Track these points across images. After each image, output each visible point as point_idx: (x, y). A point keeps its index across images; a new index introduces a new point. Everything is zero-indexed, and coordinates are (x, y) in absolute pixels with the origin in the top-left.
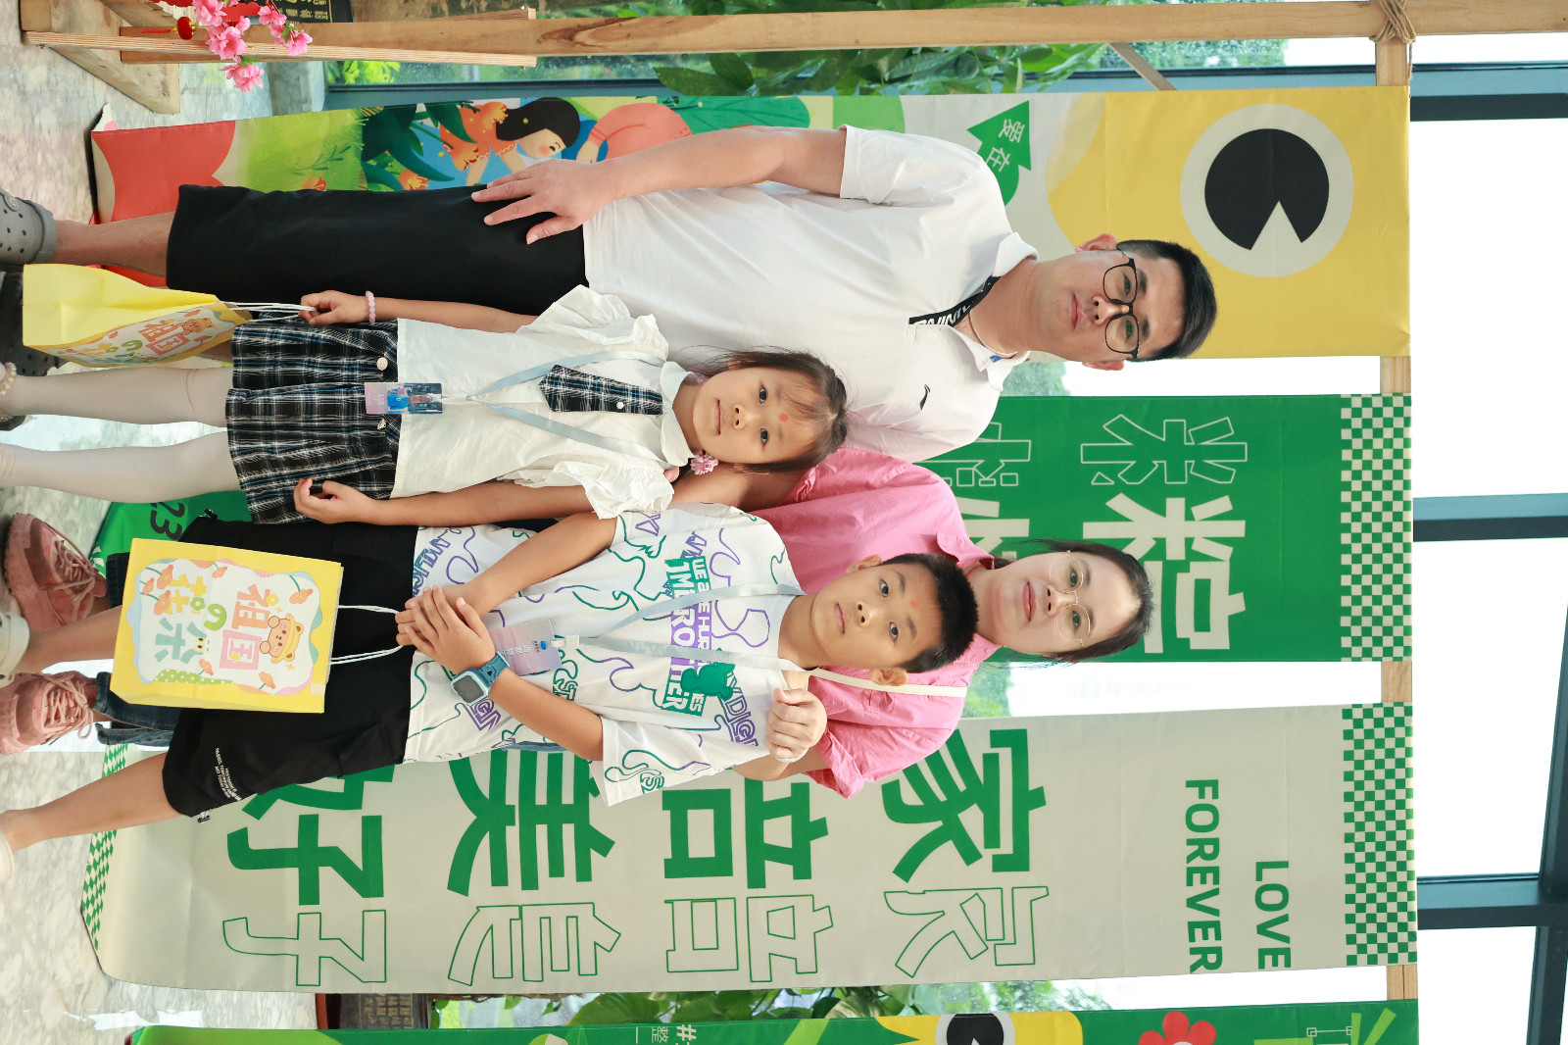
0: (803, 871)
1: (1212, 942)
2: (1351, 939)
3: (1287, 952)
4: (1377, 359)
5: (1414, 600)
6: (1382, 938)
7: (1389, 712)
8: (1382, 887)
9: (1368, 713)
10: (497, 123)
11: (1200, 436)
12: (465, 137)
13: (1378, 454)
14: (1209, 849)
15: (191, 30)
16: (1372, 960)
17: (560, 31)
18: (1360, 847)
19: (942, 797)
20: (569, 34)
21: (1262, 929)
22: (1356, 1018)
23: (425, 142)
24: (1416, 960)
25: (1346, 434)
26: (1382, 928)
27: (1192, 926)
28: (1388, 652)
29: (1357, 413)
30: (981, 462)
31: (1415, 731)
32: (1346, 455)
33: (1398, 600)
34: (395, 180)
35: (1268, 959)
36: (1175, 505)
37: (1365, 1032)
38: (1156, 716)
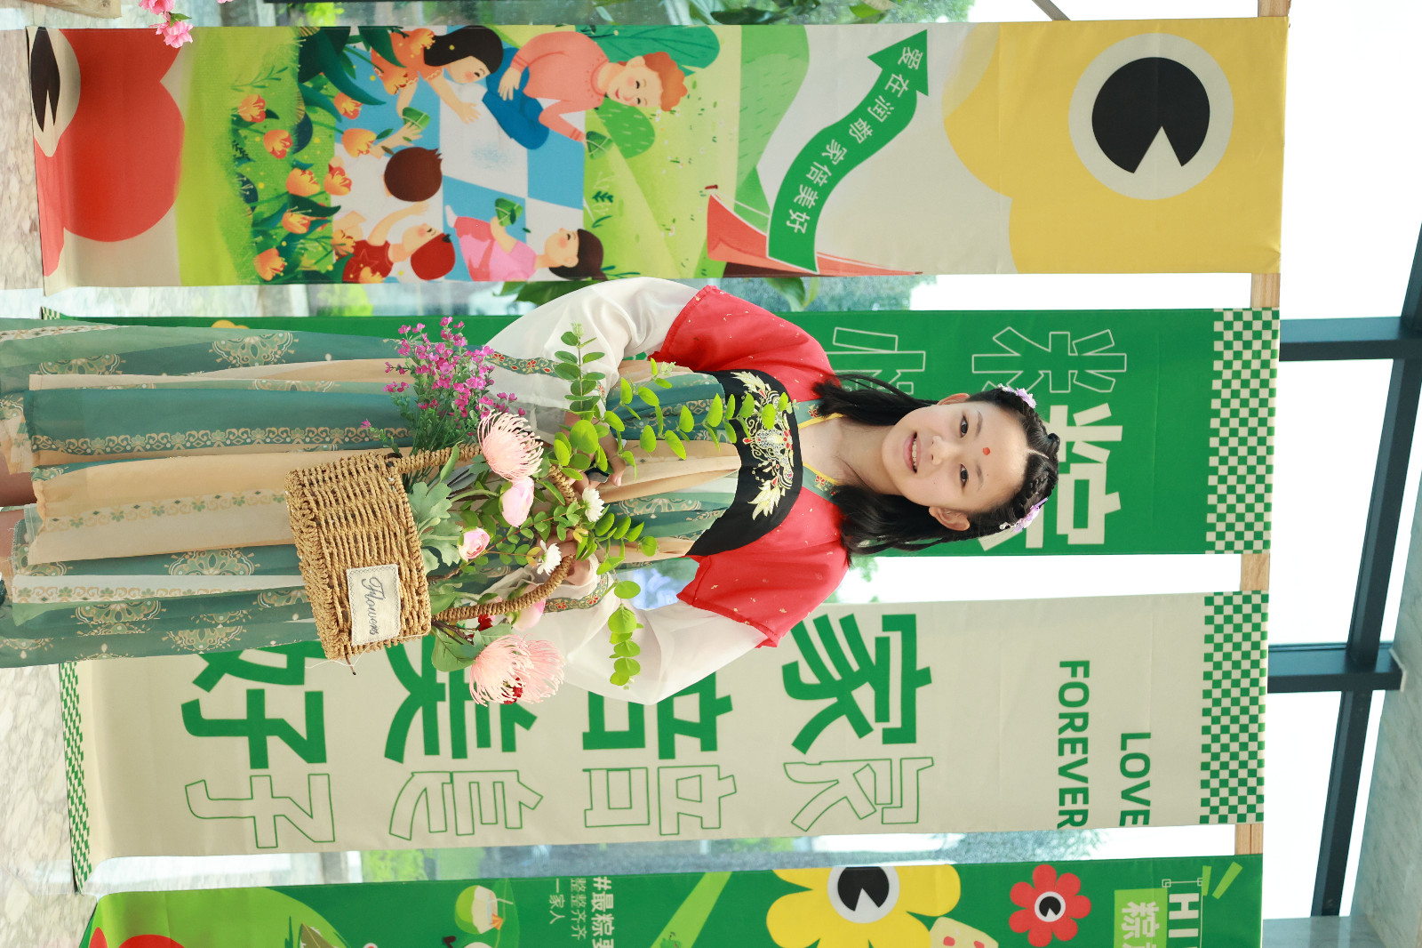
0: (709, 744)
1: (1080, 806)
2: (1205, 802)
3: (1146, 814)
4: (1249, 276)
5: (1274, 498)
6: (1233, 801)
7: (1247, 599)
8: (1234, 756)
9: (1228, 600)
10: (425, 49)
11: (1083, 347)
13: (1246, 365)
14: (1079, 722)
16: (1223, 820)
18: (1216, 720)
19: (837, 676)
21: (1126, 795)
22: (1207, 871)
23: (357, 64)
24: (1262, 819)
25: (1218, 346)
26: (1233, 791)
27: (1063, 792)
28: (1249, 545)
29: (1228, 326)
30: (879, 372)
31: (1270, 617)
32: (1218, 365)
33: (1259, 498)
34: (330, 102)
35: (1129, 819)
36: (1058, 411)
37: (1214, 884)
38: (1034, 602)
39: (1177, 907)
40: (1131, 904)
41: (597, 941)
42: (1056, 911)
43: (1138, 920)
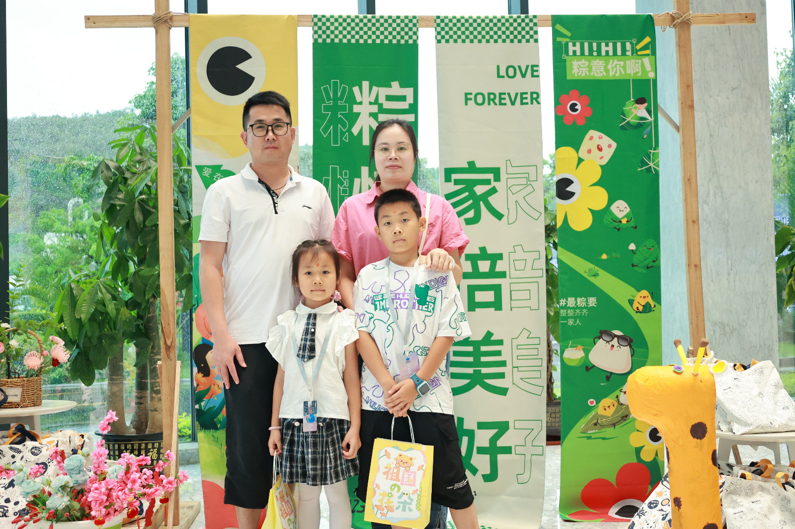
0: (500, 256)
1: (528, 96)
2: (528, 41)
3: (533, 66)
4: (299, 28)
5: (394, 15)
6: (527, 29)
7: (438, 25)
8: (507, 29)
9: (439, 33)
10: (203, 376)
11: (329, 99)
12: (208, 390)
13: (336, 28)
14: (492, 97)
15: (165, 498)
16: (536, 33)
17: (167, 352)
18: (492, 37)
19: (471, 202)
20: (168, 348)
21: (524, 76)
22: (559, 39)
23: (210, 405)
24: (536, 16)
25: (328, 41)
26: (523, 29)
27: (522, 103)
28: (415, 25)
29: (320, 36)
30: (338, 185)
31: (446, 15)
32: (337, 41)
33: (394, 21)
35: (535, 74)
36: (356, 109)
37: (564, 36)
38: (439, 117)
39: (574, 52)
40: (573, 72)
41: (589, 305)
42: (576, 105)
43: (580, 69)
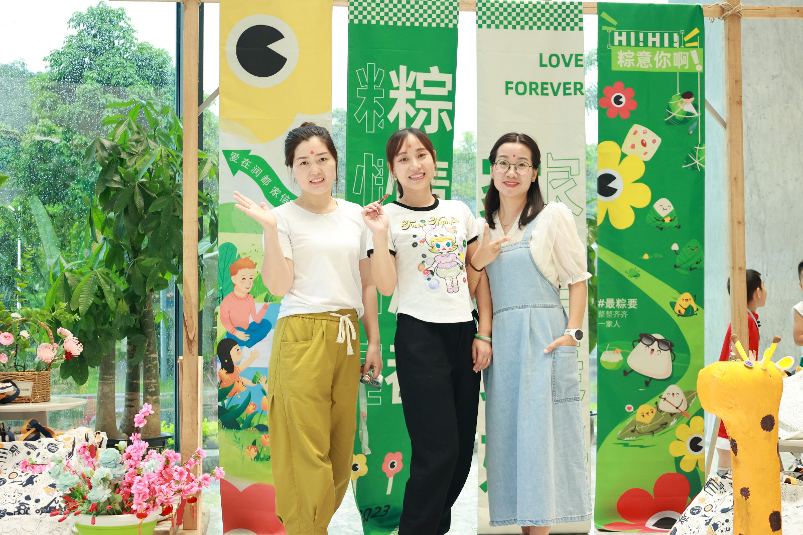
1: (572, 86)
2: (572, 29)
3: (577, 55)
4: (334, 7)
6: (572, 16)
7: (480, 9)
8: (552, 15)
9: (480, 18)
10: (226, 373)
11: (364, 83)
13: (373, 9)
14: (534, 86)
15: (193, 498)
16: (581, 20)
17: (188, 346)
18: (535, 24)
20: (190, 342)
21: (567, 65)
22: (604, 28)
23: (233, 403)
25: (365, 22)
26: (568, 16)
27: (565, 94)
28: (455, 8)
29: (356, 17)
30: (373, 174)
32: (373, 22)
33: (434, 3)
34: (249, 416)
35: (579, 63)
36: (393, 94)
37: (610, 25)
38: (479, 106)
39: (620, 42)
40: (618, 63)
41: (629, 306)
42: (620, 97)
43: (626, 60)
